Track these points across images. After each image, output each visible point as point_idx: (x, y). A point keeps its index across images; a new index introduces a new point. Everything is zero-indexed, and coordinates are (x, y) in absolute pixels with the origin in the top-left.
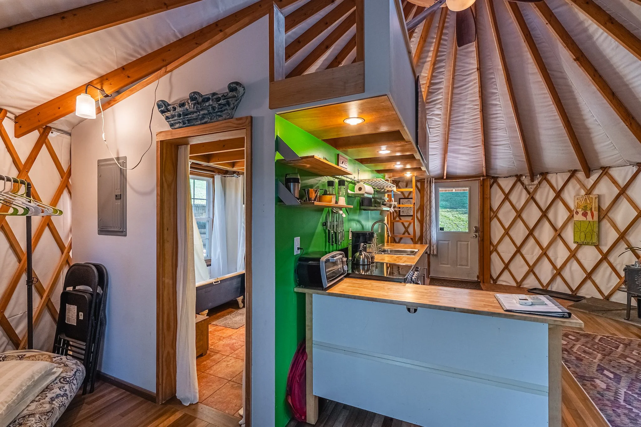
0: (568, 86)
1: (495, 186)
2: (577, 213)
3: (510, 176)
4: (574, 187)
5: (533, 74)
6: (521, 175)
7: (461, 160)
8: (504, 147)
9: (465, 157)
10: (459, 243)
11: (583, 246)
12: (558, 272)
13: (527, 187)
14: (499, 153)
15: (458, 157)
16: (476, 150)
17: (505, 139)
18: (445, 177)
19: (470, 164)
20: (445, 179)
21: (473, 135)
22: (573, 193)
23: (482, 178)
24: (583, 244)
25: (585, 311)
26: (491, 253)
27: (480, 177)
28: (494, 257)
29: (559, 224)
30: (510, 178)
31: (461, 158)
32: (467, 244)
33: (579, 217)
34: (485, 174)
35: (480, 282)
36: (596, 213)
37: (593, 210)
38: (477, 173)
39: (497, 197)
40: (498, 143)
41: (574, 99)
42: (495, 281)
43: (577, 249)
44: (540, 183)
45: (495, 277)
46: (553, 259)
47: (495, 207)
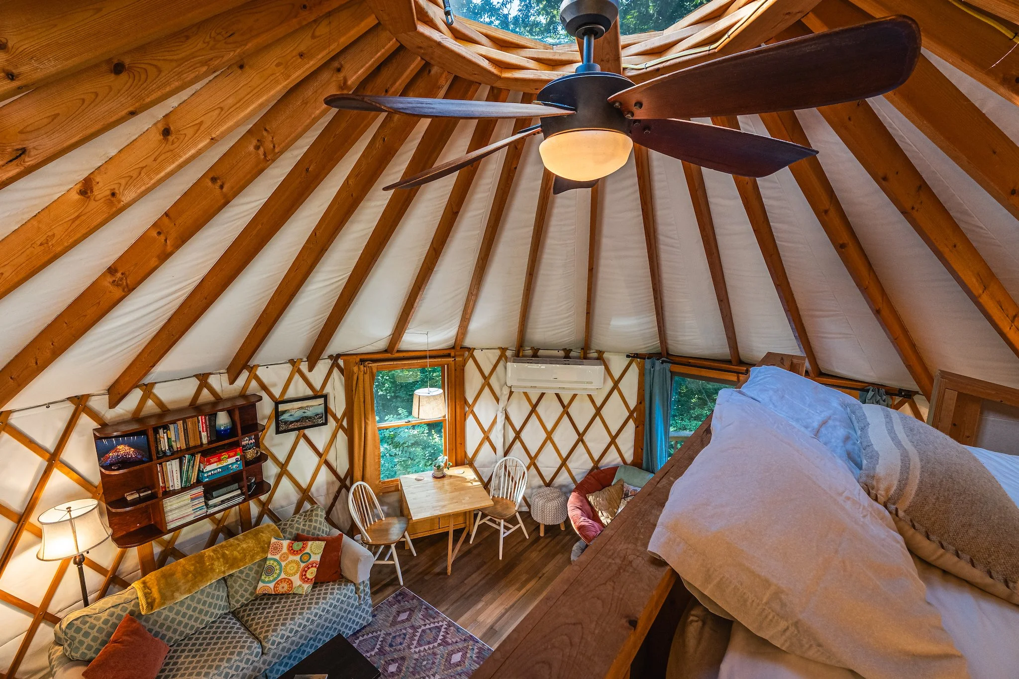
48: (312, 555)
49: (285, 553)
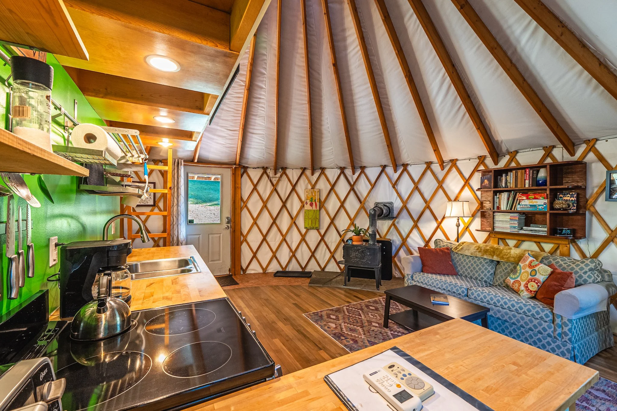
0: (320, 90)
1: (245, 175)
2: (307, 203)
3: (258, 168)
4: (304, 182)
5: (299, 66)
6: (267, 168)
7: (216, 142)
8: (259, 137)
9: (221, 141)
10: (211, 236)
11: (310, 230)
12: (293, 254)
13: (271, 179)
14: (254, 142)
15: (213, 139)
16: (233, 135)
17: (262, 128)
18: (196, 161)
19: (225, 150)
20: (195, 163)
21: (234, 116)
22: (304, 188)
23: (234, 167)
24: (310, 229)
25: (320, 285)
26: (242, 243)
27: (232, 165)
28: (244, 247)
29: (294, 214)
30: (257, 169)
31: (217, 141)
32: (220, 237)
33: (307, 207)
34: (238, 162)
35: (232, 275)
36: (318, 204)
37: (316, 201)
38: (230, 161)
39: (247, 187)
40: (255, 131)
41: (321, 104)
42: (244, 271)
43: (306, 233)
44: (281, 176)
45: (244, 267)
46: (289, 243)
47: (245, 198)
48: (537, 272)
49: (526, 265)
